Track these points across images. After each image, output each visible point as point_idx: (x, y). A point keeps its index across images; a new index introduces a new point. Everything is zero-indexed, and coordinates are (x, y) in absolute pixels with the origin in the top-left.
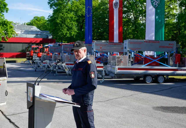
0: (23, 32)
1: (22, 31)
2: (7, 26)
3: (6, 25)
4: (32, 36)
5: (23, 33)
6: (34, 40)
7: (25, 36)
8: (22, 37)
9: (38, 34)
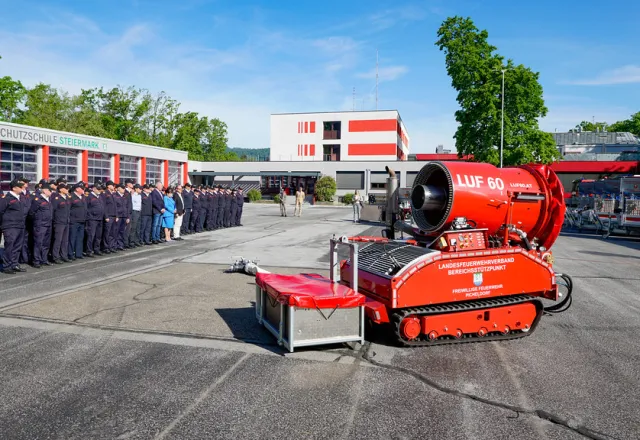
0: (591, 149)
1: (587, 148)
2: (540, 143)
3: (538, 140)
4: (611, 157)
5: (592, 152)
6: (614, 166)
7: (593, 157)
8: (586, 160)
9: (629, 152)
